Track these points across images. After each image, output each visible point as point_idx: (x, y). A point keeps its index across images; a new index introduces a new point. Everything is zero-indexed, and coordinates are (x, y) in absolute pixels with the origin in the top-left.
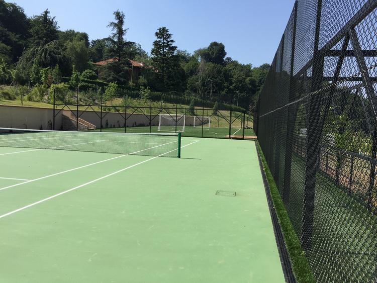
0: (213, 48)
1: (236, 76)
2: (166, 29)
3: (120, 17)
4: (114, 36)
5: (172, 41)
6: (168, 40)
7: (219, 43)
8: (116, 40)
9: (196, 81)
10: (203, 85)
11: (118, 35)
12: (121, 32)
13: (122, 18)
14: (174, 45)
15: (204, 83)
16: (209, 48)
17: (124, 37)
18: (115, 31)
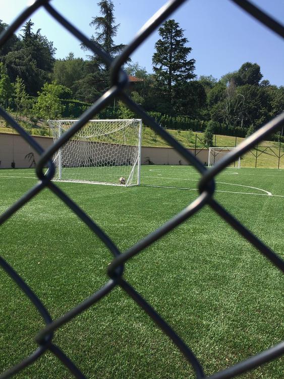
0: (246, 71)
1: (277, 99)
2: (176, 22)
3: (107, 8)
4: (100, 37)
5: (184, 40)
6: (178, 39)
7: (253, 64)
8: (102, 42)
9: (222, 109)
10: (232, 113)
11: (105, 36)
12: (109, 31)
13: (111, 11)
14: (186, 45)
15: (232, 111)
16: (240, 71)
17: (113, 38)
18: (101, 30)
